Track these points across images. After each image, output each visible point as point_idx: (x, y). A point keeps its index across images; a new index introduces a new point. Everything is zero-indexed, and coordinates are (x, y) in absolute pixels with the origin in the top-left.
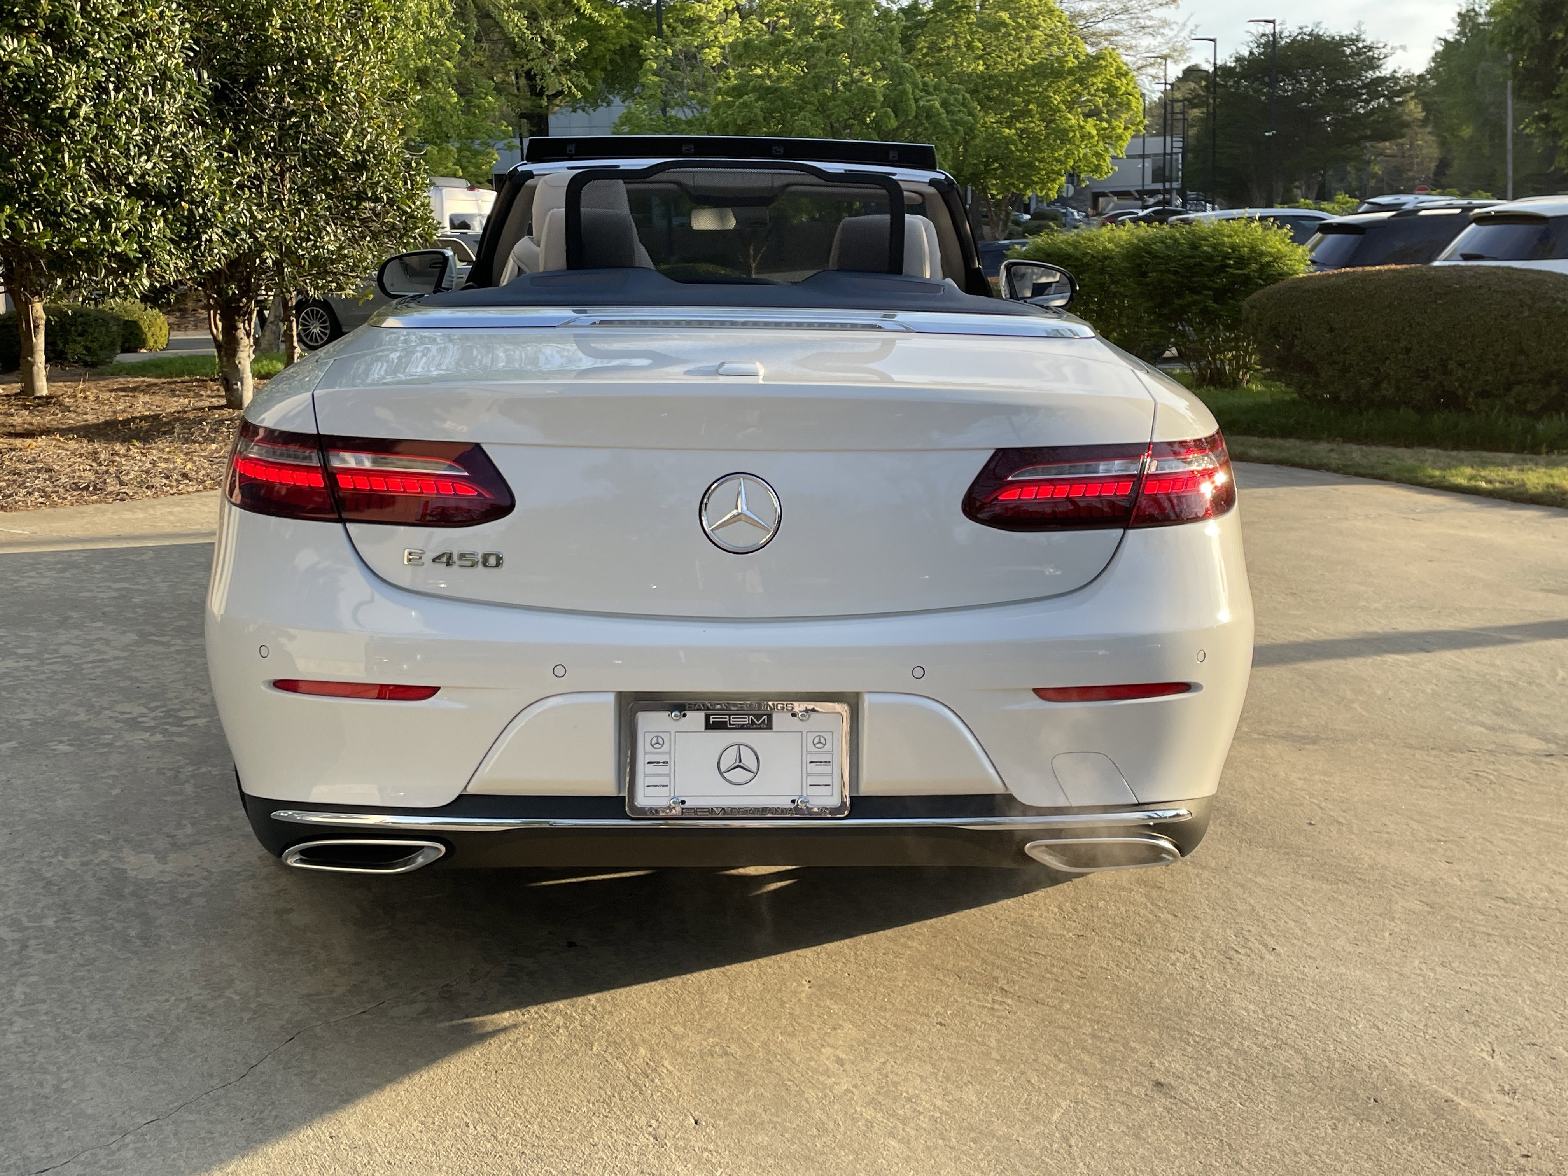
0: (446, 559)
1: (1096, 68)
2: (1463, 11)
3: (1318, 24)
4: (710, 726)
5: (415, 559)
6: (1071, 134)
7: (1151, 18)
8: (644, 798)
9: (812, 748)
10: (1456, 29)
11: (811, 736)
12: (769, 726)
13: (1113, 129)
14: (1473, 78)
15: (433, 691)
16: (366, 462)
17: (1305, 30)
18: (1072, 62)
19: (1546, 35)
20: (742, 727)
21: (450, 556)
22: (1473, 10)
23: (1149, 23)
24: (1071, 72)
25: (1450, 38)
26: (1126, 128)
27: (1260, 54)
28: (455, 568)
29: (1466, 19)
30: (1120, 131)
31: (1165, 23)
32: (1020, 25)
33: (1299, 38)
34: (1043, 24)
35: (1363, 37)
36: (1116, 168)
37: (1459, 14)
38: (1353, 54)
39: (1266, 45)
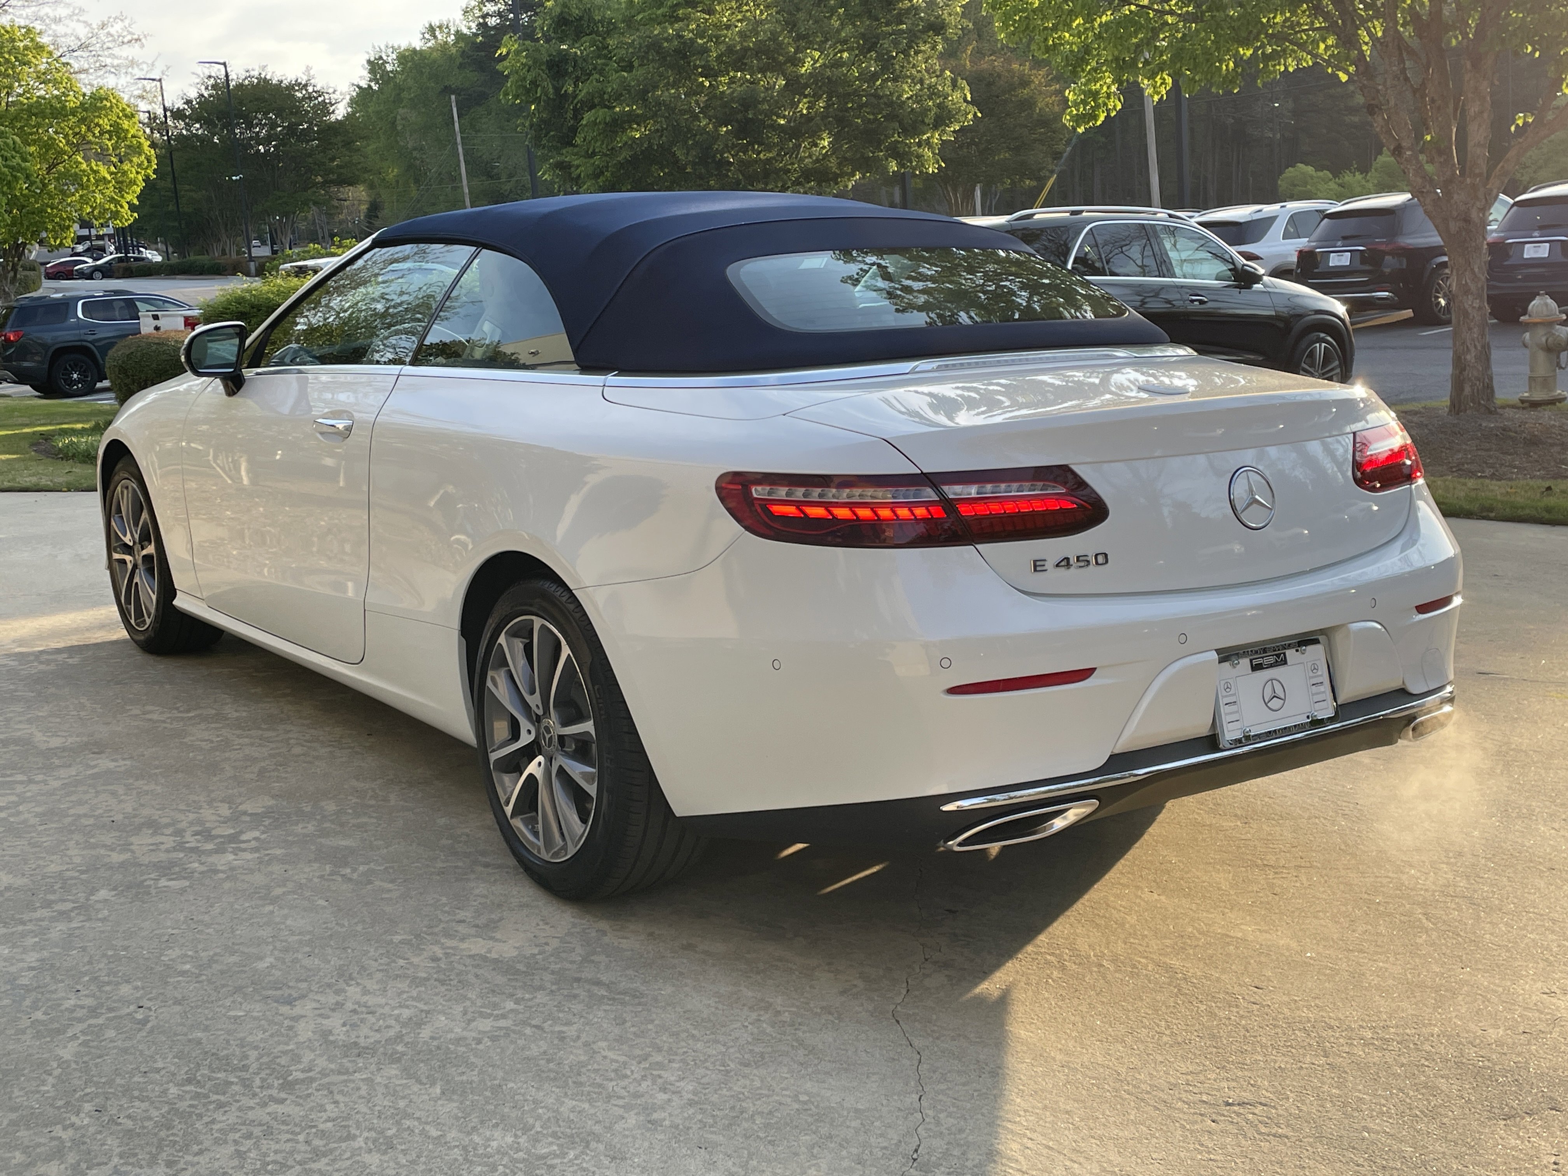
0: (1065, 563)
1: (101, 108)
2: (372, 59)
3: (264, 68)
4: (1256, 668)
5: (1038, 566)
6: (85, 179)
7: (113, 56)
8: (1230, 733)
9: (1311, 674)
10: (368, 76)
11: (1310, 664)
12: (1284, 662)
13: (125, 173)
14: (393, 123)
15: (1091, 671)
16: (972, 491)
17: (252, 73)
18: (72, 102)
19: (557, 90)
20: (1271, 666)
21: (1068, 559)
22: (381, 58)
23: (109, 61)
24: (73, 112)
25: (364, 84)
26: (137, 173)
27: (210, 96)
28: (1072, 569)
29: (375, 66)
30: (132, 176)
31: (133, 63)
32: (7, 61)
33: (247, 82)
34: (33, 60)
35: (312, 81)
36: (136, 215)
37: (369, 62)
38: (304, 98)
39: (214, 87)
